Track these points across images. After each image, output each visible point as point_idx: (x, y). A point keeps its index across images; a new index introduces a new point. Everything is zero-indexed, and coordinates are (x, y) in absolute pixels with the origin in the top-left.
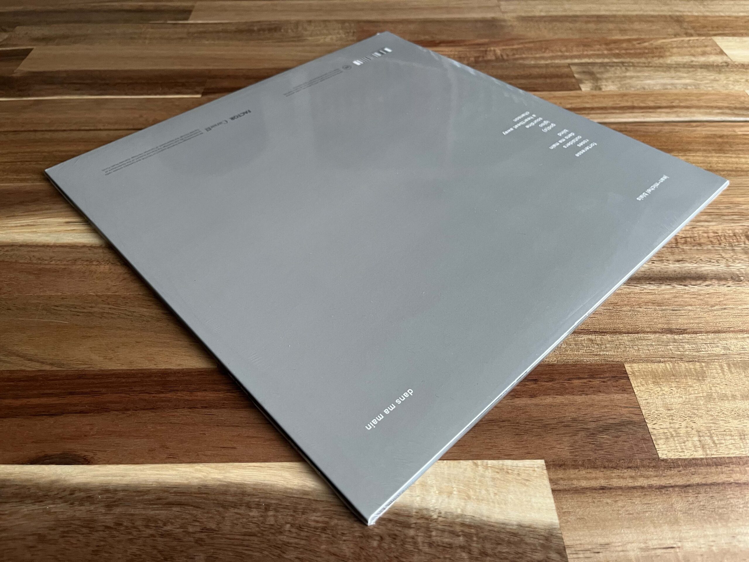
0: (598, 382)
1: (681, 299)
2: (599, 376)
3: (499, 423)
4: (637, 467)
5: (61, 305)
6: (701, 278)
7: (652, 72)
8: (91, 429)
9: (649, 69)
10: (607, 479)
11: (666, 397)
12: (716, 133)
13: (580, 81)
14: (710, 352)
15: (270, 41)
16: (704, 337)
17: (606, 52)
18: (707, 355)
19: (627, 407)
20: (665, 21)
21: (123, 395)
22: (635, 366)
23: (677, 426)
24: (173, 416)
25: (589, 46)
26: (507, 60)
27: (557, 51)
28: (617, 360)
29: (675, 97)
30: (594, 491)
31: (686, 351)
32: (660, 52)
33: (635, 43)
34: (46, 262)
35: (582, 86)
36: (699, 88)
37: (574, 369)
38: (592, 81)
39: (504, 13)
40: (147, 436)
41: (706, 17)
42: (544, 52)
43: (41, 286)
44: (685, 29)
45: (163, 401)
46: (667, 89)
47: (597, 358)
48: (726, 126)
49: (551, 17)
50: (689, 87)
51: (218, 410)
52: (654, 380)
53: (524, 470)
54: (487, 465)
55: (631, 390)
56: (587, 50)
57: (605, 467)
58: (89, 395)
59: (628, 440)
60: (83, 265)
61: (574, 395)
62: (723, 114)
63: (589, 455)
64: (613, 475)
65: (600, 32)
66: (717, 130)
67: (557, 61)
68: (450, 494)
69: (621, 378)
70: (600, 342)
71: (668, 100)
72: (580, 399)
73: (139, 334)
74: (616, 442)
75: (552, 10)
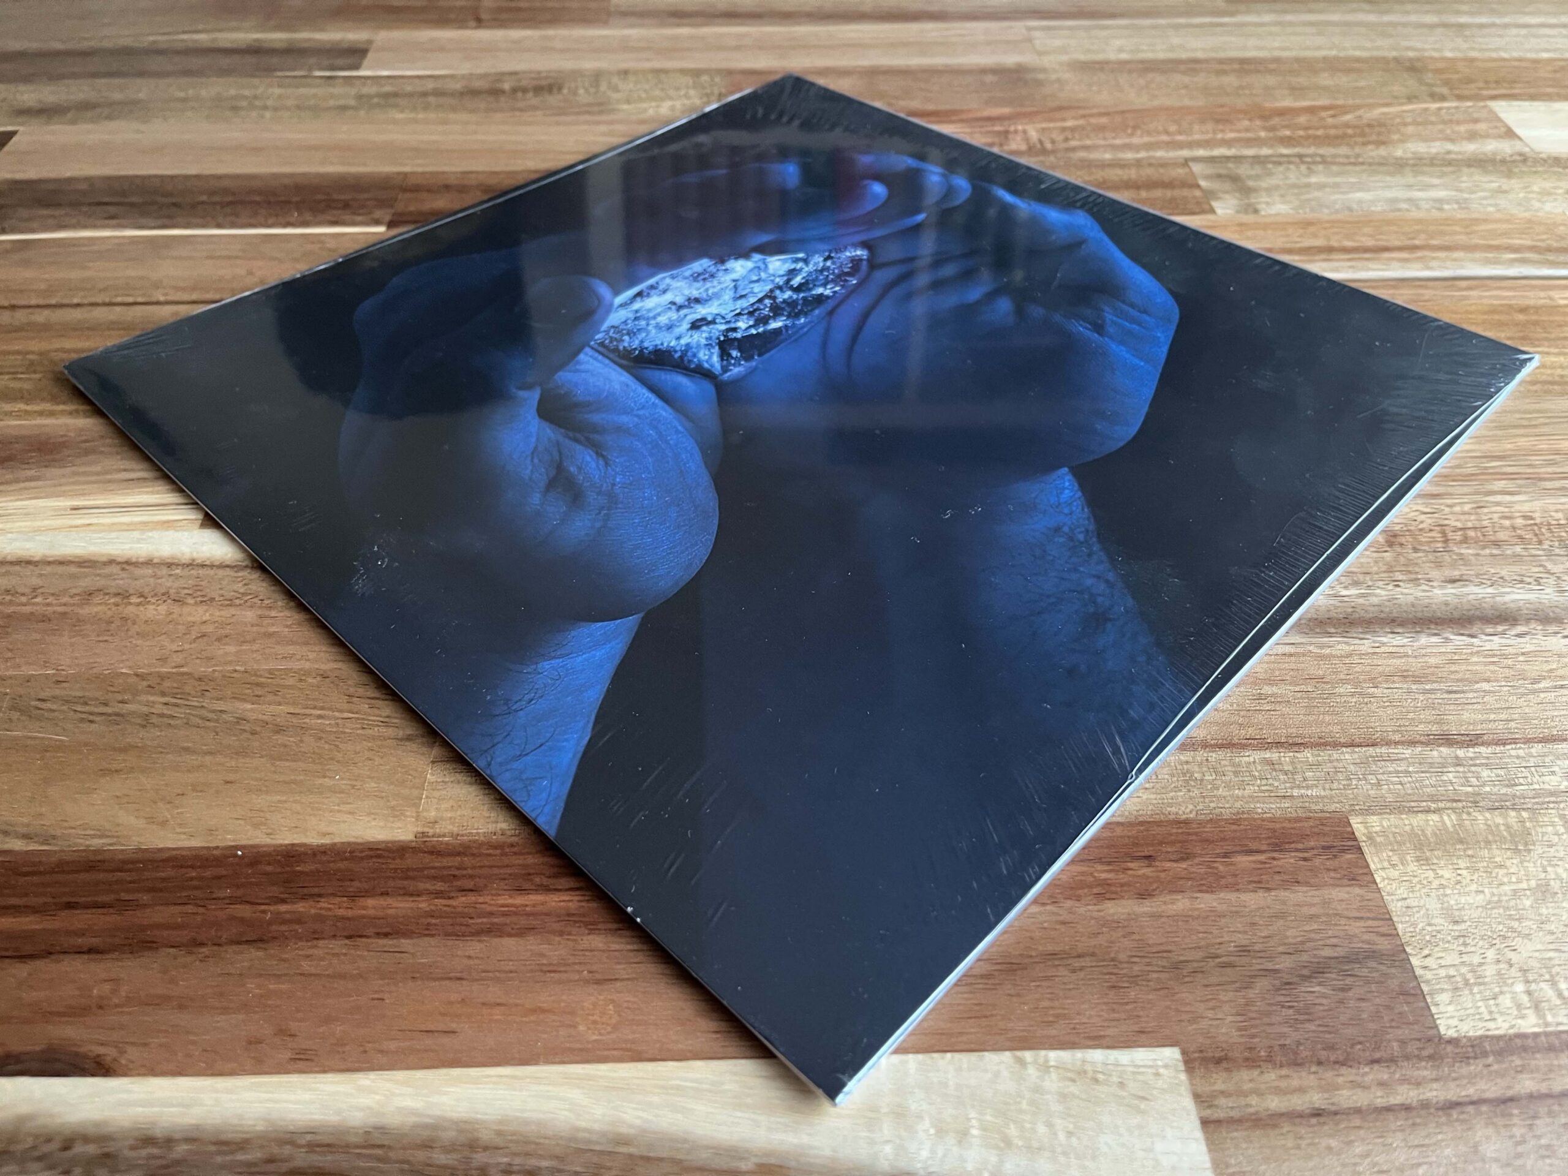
0: (1292, 861)
1: (1464, 667)
2: (1293, 846)
3: (1070, 961)
4: (1392, 1060)
5: (54, 697)
6: (1504, 618)
7: (1364, 177)
8: (114, 991)
9: (1358, 168)
10: (1326, 1091)
11: (1448, 891)
12: (1513, 302)
13: (1210, 195)
14: (1537, 787)
15: (539, 113)
16: (1521, 753)
17: (1263, 134)
18: (1531, 794)
19: (1362, 918)
20: (1384, 70)
21: (190, 909)
22: (1374, 820)
23: (1476, 959)
24: (308, 956)
25: (1227, 121)
26: (1053, 152)
27: (1158, 133)
28: (1333, 807)
29: (1416, 227)
30: (1298, 1120)
31: (1484, 785)
32: (1379, 134)
33: (1324, 114)
34: (24, 599)
35: (1215, 204)
36: (1467, 208)
37: (1235, 831)
38: (1237, 195)
39: (1040, 54)
40: (245, 1007)
41: (1472, 60)
42: (1132, 135)
43: (10, 655)
44: (1428, 84)
45: (284, 922)
46: (1399, 210)
47: (1286, 804)
48: (1533, 287)
49: (1142, 62)
50: (1446, 207)
51: (415, 941)
52: (1418, 854)
53: (1134, 1073)
54: (1047, 1061)
55: (1369, 878)
56: (1222, 131)
57: (1320, 1063)
58: (111, 910)
59: (1369, 996)
60: (106, 604)
61: (1238, 890)
62: (1524, 261)
63: (1284, 1035)
64: (1340, 1080)
65: (1247, 92)
66: (1514, 297)
67: (1160, 154)
68: (963, 1135)
69: (1343, 851)
70: (1290, 768)
71: (1403, 233)
72: (1252, 900)
73: (233, 763)
74: (1341, 1002)
75: (1145, 48)
